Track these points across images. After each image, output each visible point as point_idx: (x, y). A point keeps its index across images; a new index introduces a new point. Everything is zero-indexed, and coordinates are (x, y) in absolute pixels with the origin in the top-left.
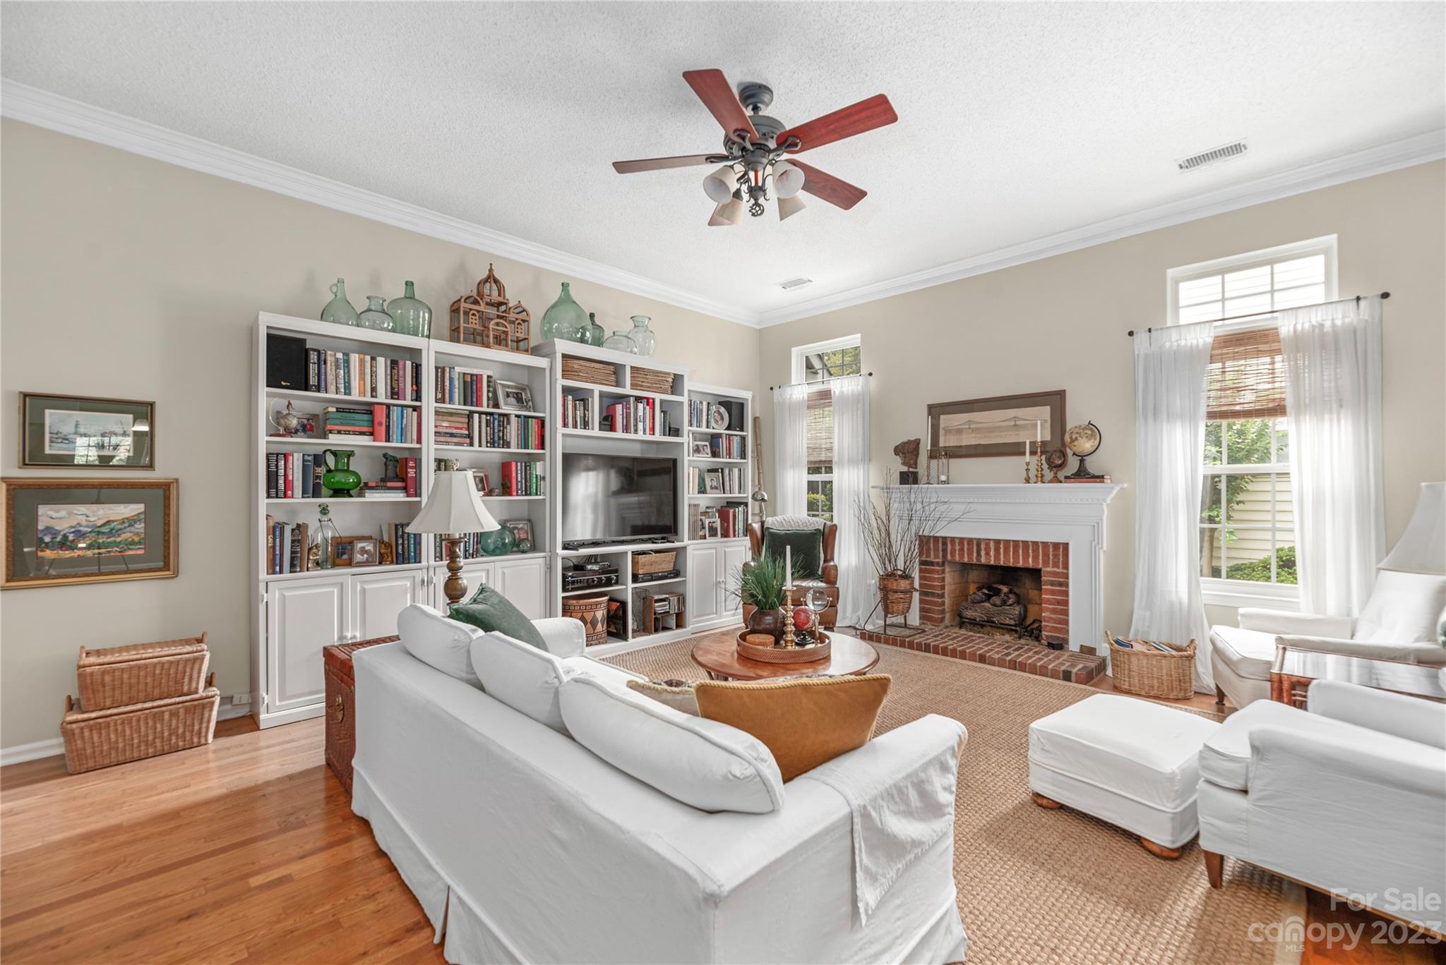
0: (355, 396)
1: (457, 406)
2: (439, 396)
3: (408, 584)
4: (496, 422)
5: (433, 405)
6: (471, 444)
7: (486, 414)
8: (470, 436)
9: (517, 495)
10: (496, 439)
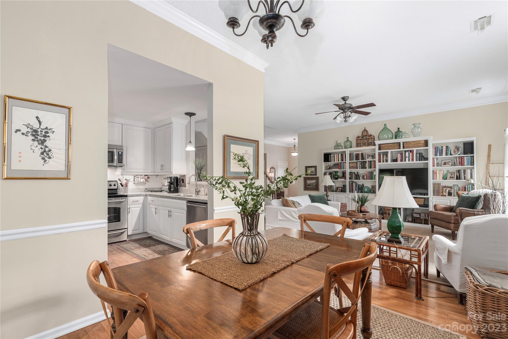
0: (336, 162)
1: (354, 161)
2: (350, 159)
3: (344, 196)
4: (363, 163)
5: (349, 161)
6: (357, 169)
7: (361, 162)
8: (357, 167)
9: (369, 179)
10: (363, 167)
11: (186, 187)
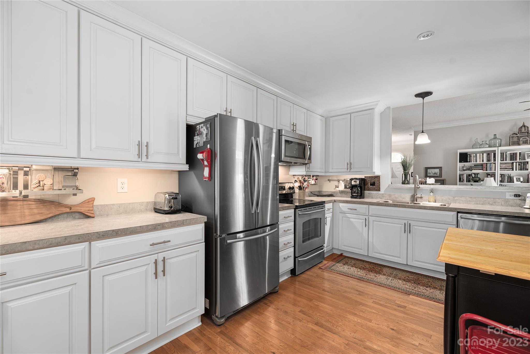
0: (478, 162)
1: (508, 161)
2: (502, 160)
4: (522, 164)
5: (500, 162)
7: (519, 162)
8: (513, 168)
10: (522, 168)
11: (380, 191)
